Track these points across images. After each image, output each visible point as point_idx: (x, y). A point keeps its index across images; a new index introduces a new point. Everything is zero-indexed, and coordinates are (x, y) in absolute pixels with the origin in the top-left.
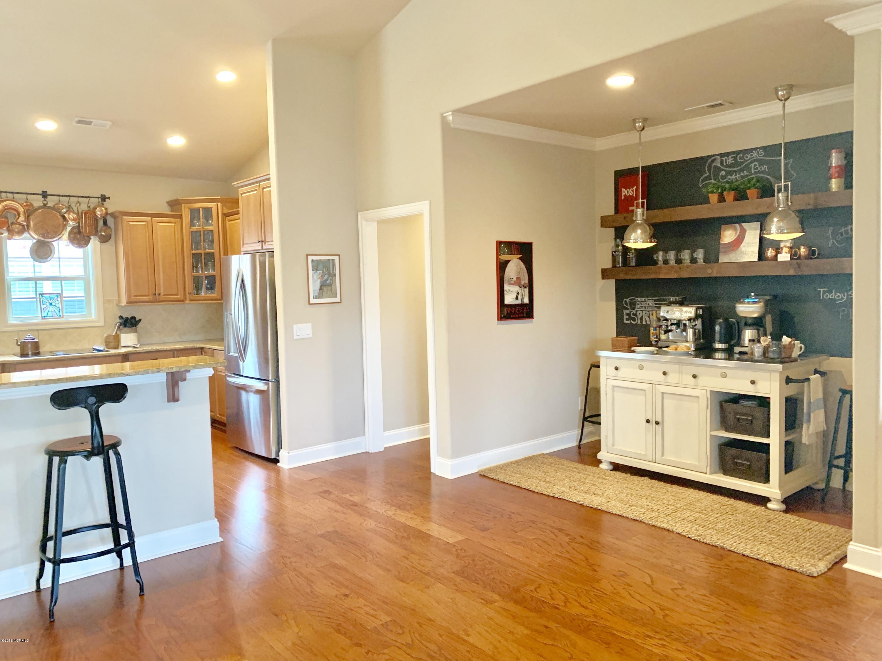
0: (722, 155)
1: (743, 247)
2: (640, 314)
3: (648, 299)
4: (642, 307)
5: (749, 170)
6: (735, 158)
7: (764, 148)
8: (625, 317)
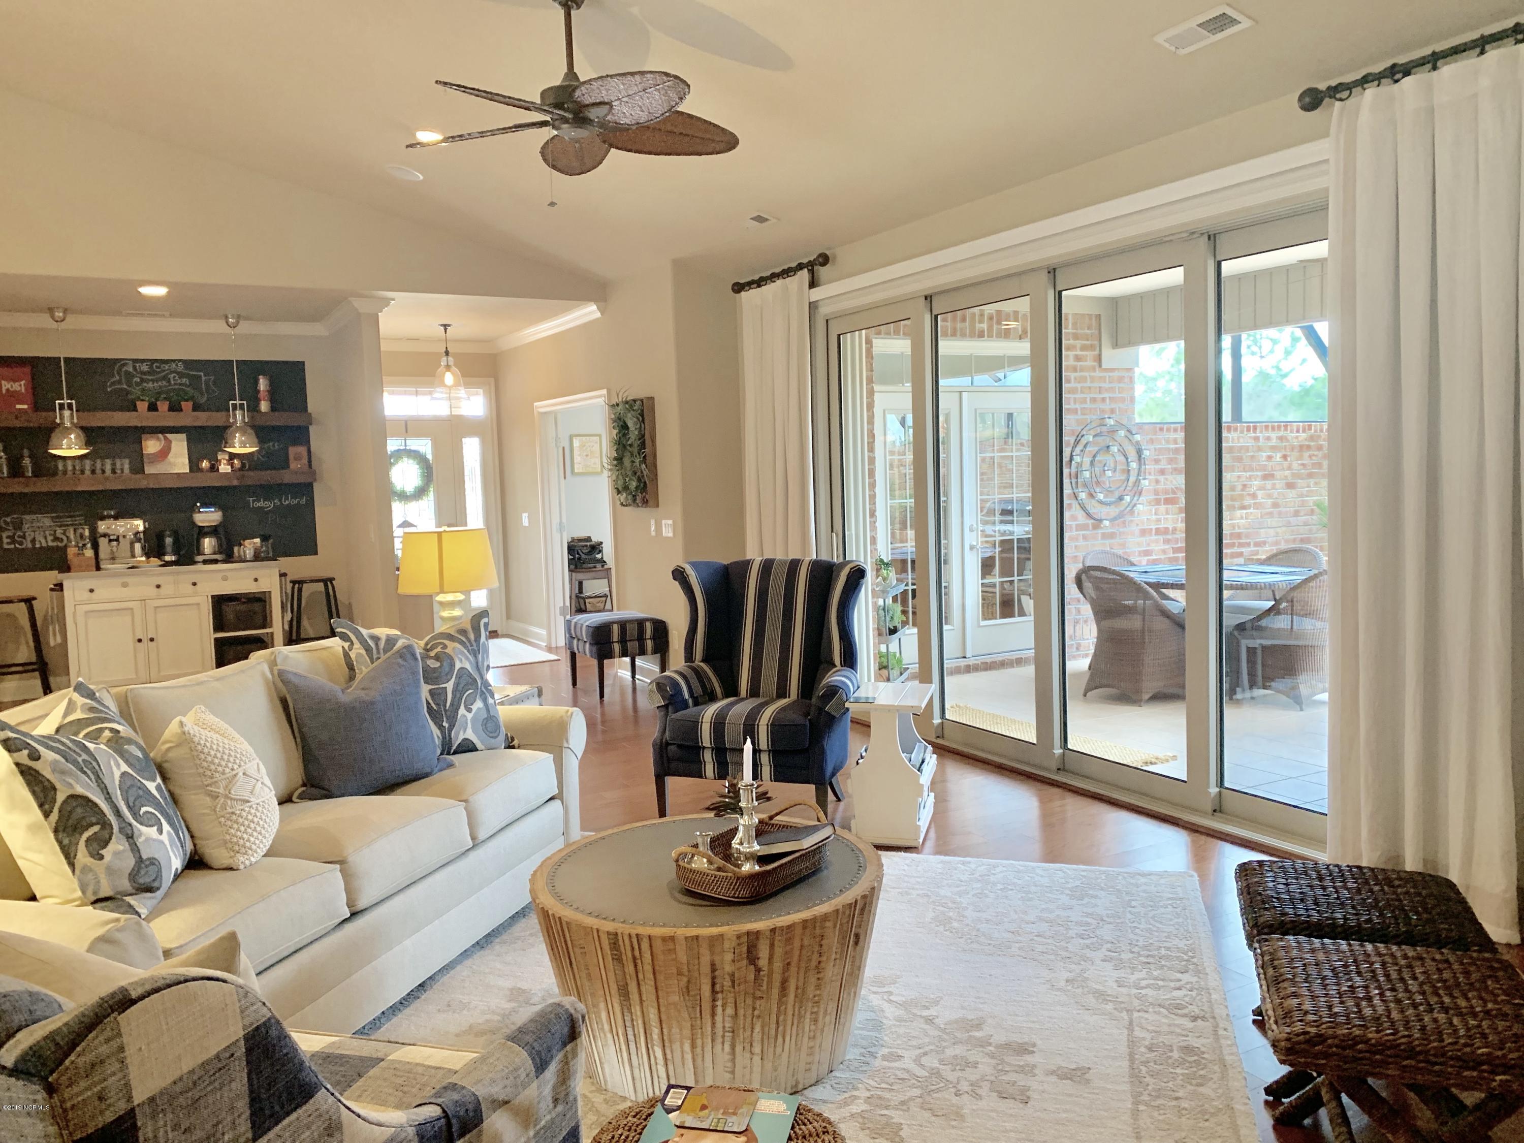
0: (135, 361)
1: (171, 457)
2: (30, 535)
3: (43, 517)
4: (34, 526)
5: (169, 381)
6: (151, 367)
7: (185, 362)
8: (5, 540)
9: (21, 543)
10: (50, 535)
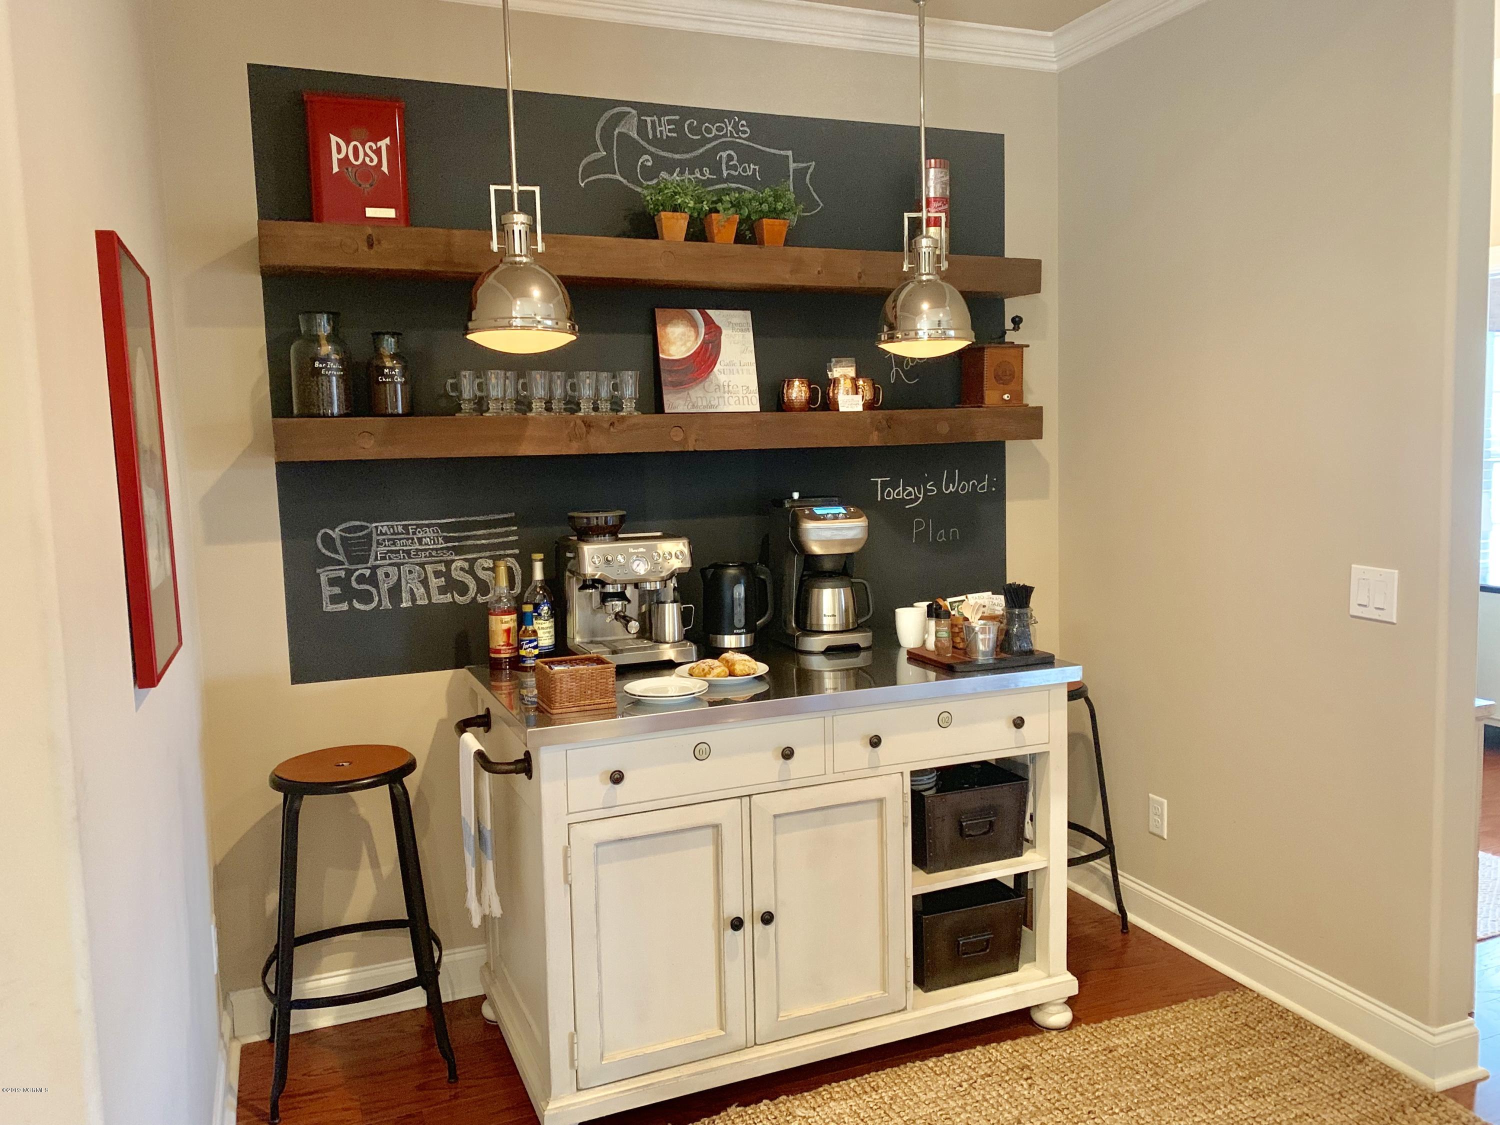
0: (641, 108)
1: (720, 371)
2: (387, 575)
3: (418, 526)
4: (398, 552)
7: (753, 119)
8: (327, 591)
9: (366, 597)
10: (437, 574)
